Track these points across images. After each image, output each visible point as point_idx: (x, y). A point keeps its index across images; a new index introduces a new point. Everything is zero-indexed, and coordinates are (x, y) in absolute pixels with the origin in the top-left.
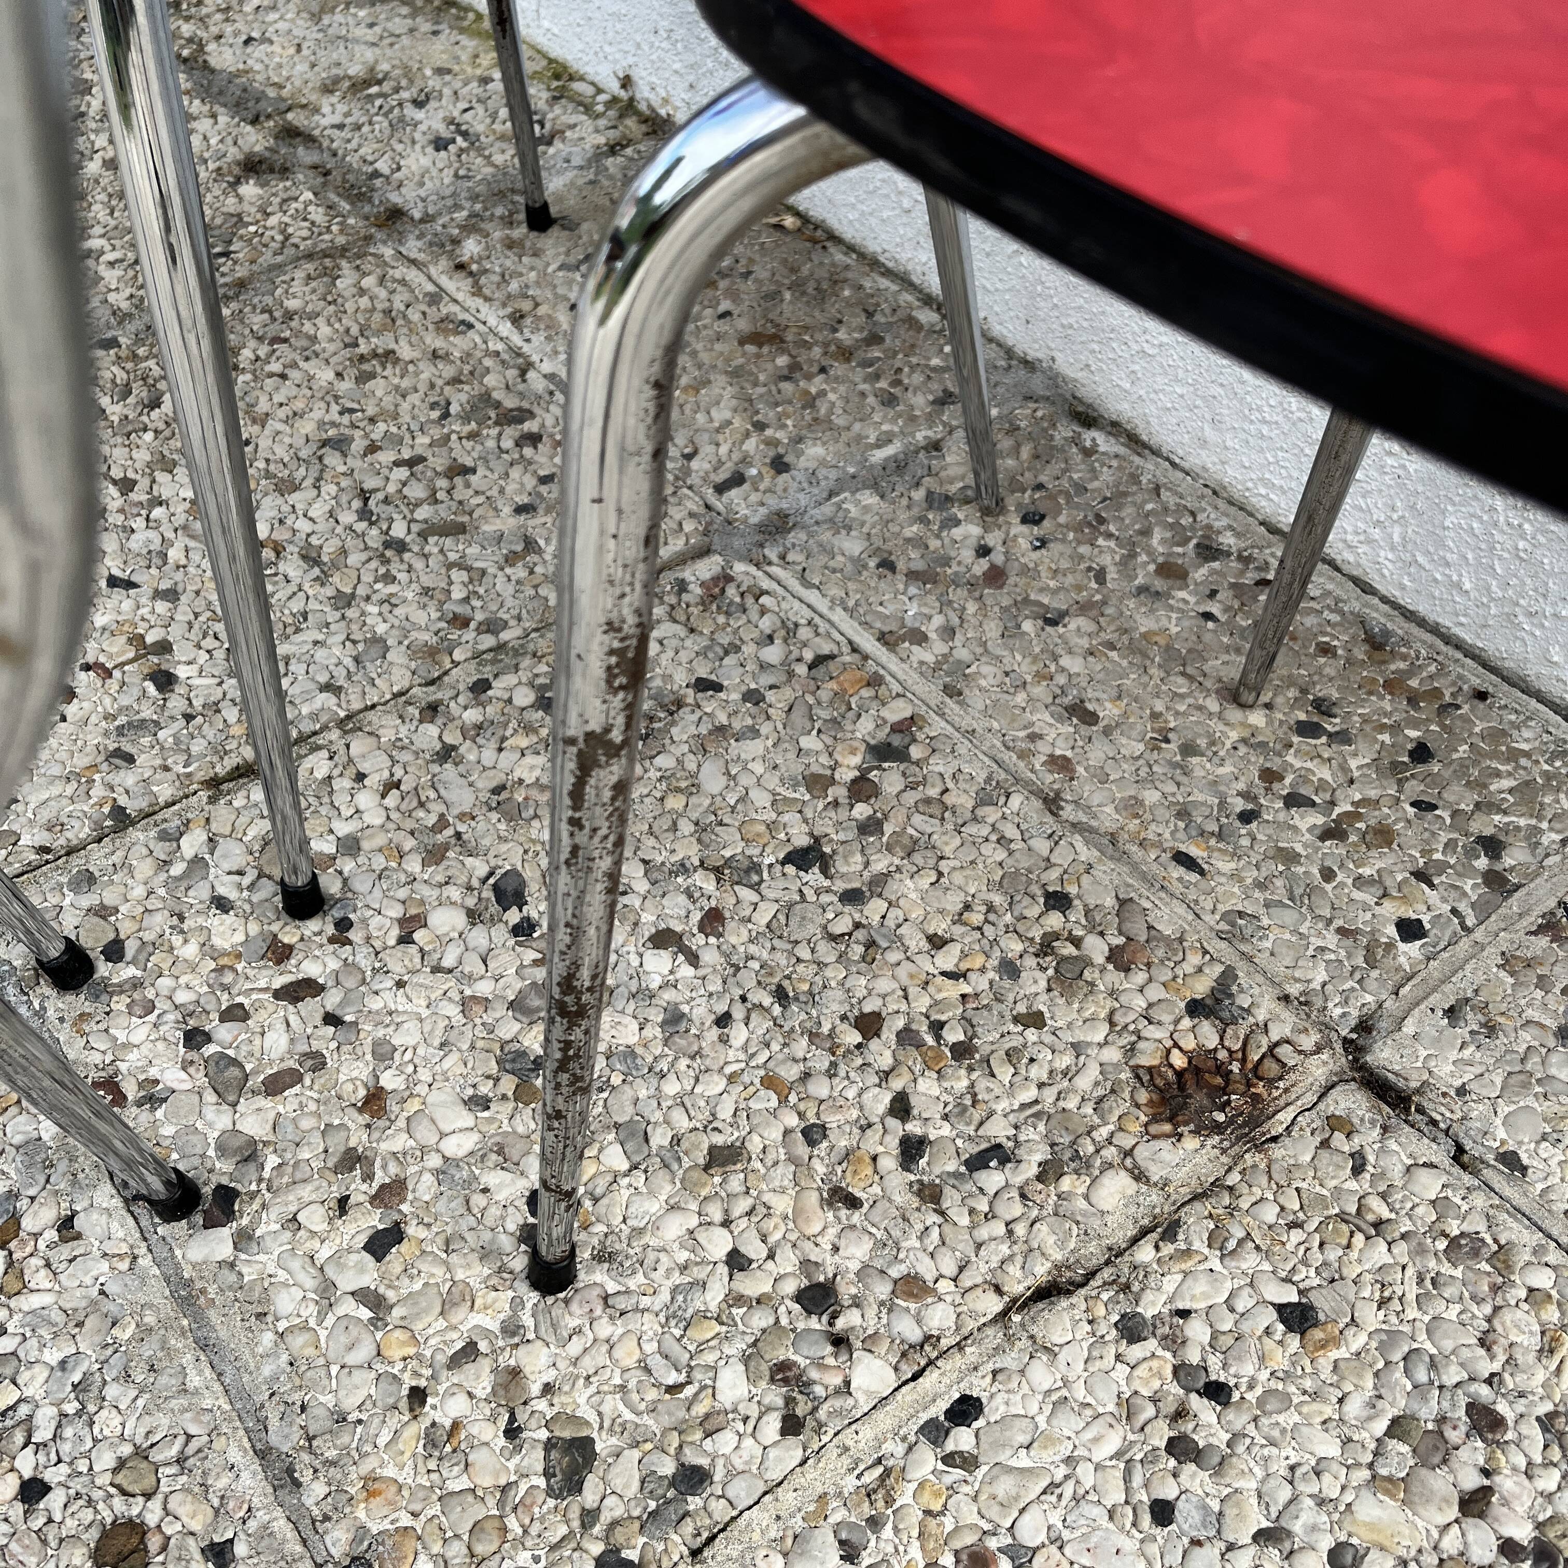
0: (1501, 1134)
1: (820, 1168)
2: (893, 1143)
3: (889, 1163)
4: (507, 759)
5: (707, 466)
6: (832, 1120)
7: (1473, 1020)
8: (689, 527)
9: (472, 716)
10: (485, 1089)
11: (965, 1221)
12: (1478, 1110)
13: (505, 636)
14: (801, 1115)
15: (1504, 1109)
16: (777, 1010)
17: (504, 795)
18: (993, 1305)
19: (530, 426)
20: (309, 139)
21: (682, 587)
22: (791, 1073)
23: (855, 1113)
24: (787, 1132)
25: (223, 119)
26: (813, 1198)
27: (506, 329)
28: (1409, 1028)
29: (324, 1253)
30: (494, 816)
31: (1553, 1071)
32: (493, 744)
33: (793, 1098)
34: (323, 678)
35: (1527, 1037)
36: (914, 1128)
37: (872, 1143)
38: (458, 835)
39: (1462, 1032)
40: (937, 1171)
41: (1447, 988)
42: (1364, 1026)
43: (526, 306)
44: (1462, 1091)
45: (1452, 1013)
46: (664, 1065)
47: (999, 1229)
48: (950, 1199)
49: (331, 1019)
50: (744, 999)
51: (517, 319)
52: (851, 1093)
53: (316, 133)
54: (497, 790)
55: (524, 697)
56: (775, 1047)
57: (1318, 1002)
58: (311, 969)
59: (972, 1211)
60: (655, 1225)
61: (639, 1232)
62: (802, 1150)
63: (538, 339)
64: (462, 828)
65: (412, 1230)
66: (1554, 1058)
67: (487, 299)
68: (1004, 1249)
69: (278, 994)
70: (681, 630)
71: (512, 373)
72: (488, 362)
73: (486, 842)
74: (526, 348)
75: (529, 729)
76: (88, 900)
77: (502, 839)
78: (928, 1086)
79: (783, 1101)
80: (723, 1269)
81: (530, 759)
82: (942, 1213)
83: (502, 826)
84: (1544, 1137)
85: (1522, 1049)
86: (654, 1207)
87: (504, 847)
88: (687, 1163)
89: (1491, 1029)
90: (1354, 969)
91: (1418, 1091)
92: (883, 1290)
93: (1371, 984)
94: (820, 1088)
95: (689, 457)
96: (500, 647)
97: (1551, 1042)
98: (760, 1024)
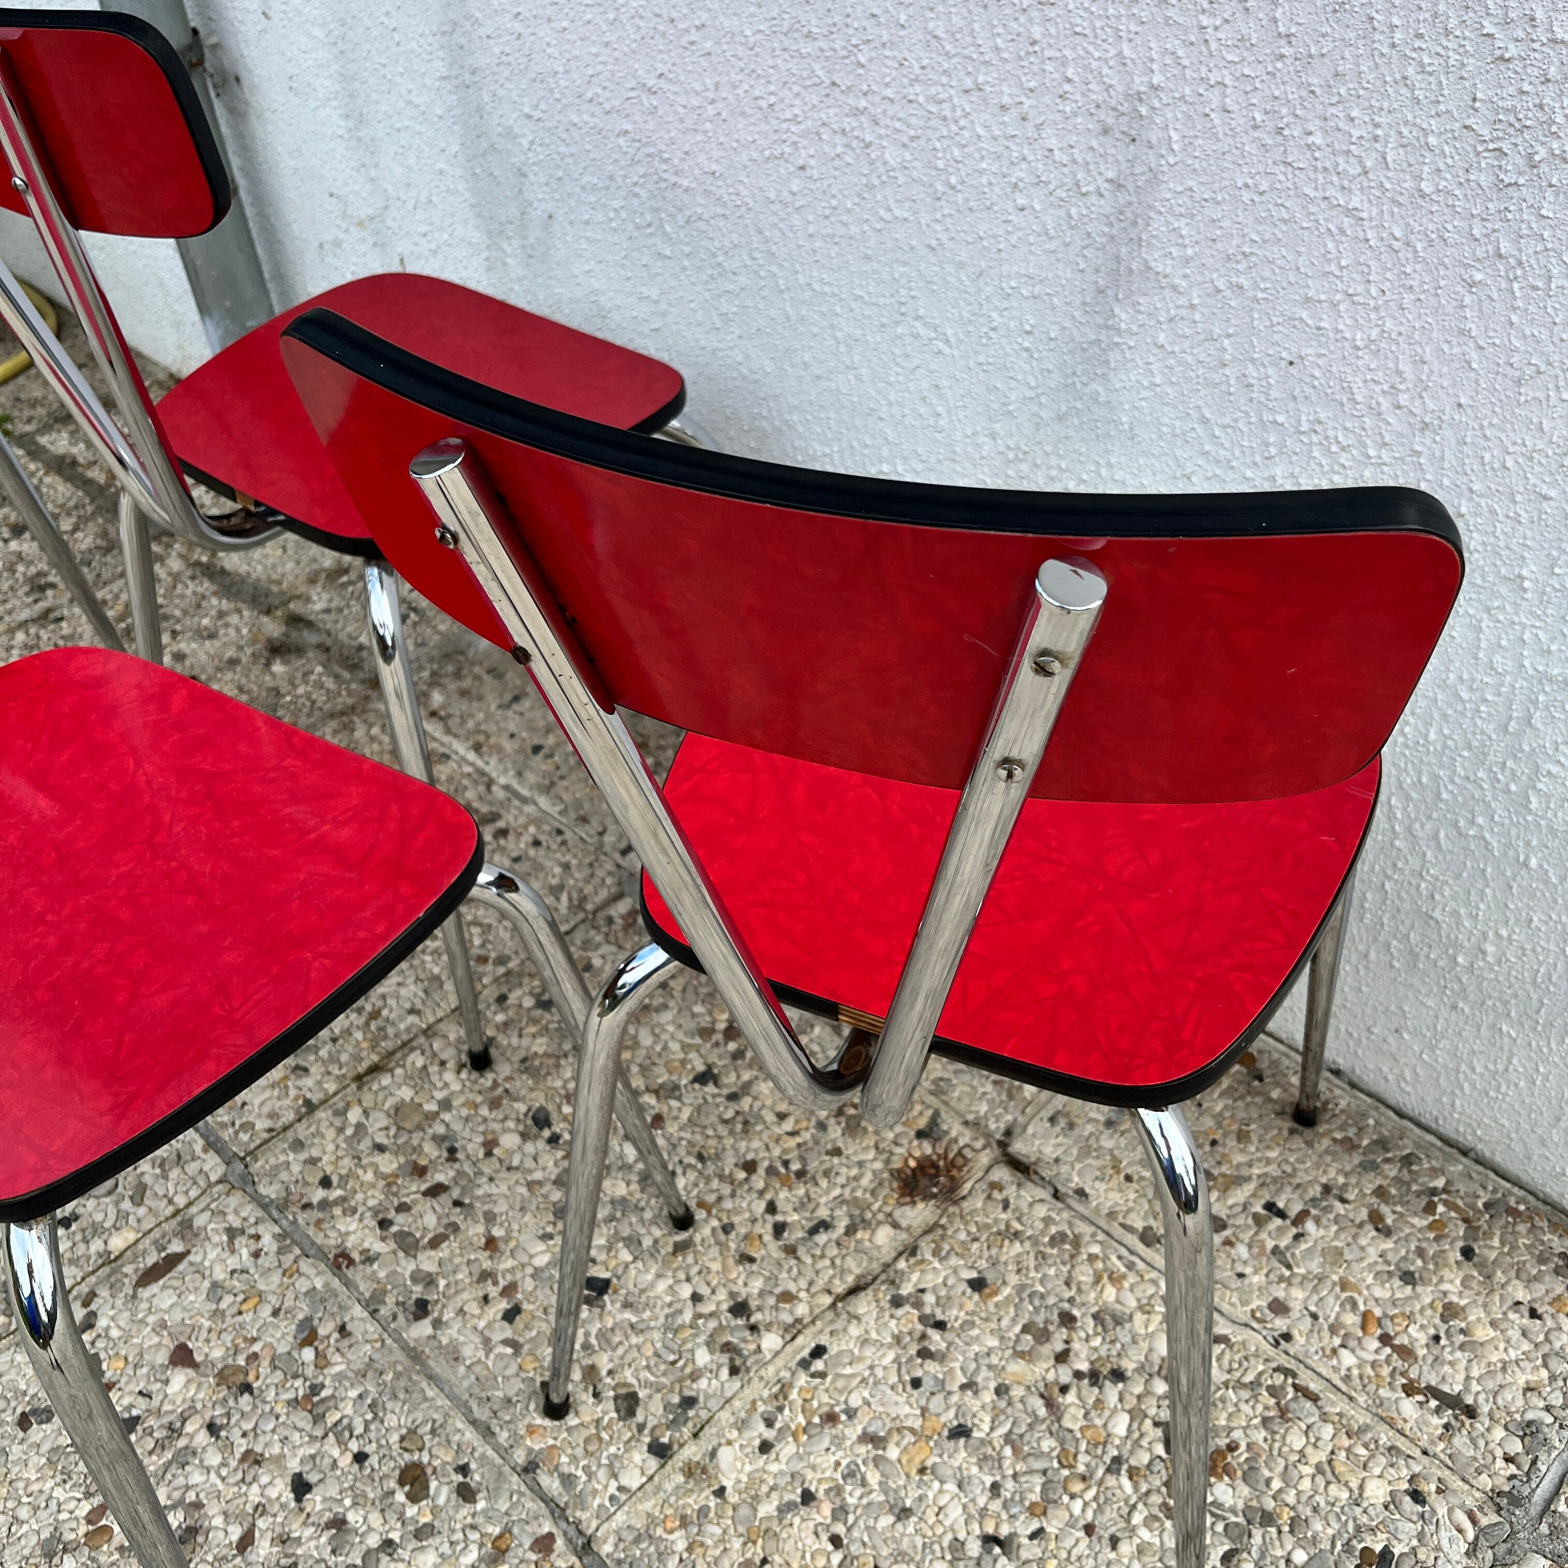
0: (1076, 1179)
1: (733, 1245)
2: (769, 1227)
3: (768, 1238)
4: (525, 1042)
5: (613, 839)
6: (736, 1220)
7: (1062, 1122)
8: (609, 881)
9: (500, 1018)
10: (549, 1229)
11: (809, 1261)
12: (1064, 1169)
13: (511, 965)
14: (720, 1220)
15: (1078, 1166)
16: (700, 1166)
17: (528, 1064)
18: (827, 1300)
19: (501, 824)
20: (310, 624)
21: (610, 921)
22: (711, 1198)
23: (747, 1215)
24: (714, 1230)
25: (246, 613)
26: (731, 1261)
27: (471, 756)
28: (1030, 1130)
29: (481, 1324)
30: (524, 1077)
31: (1102, 1143)
32: (516, 1033)
33: (714, 1212)
34: (408, 1006)
35: (1089, 1128)
36: (779, 1218)
37: (758, 1229)
38: (506, 1091)
39: (1057, 1129)
40: (793, 1237)
41: (1050, 1106)
42: (1008, 1133)
43: (481, 738)
44: (1057, 1160)
45: (1052, 1120)
46: (643, 1204)
47: (827, 1262)
48: (801, 1251)
49: (457, 1203)
50: (681, 1162)
51: (477, 748)
52: (744, 1205)
53: (312, 618)
54: (524, 1060)
55: (528, 1002)
56: (701, 1185)
57: (983, 1123)
58: (440, 1178)
59: (813, 1256)
60: (652, 1286)
61: (643, 1291)
62: (722, 1237)
63: (493, 761)
64: (507, 1086)
65: (525, 1306)
66: (1103, 1137)
67: (456, 736)
68: (831, 1272)
69: (426, 1194)
70: (614, 949)
71: (482, 788)
72: (465, 782)
73: (523, 1092)
74: (487, 769)
75: (535, 1021)
76: (303, 1156)
77: (532, 1090)
78: (783, 1194)
79: (709, 1213)
80: (690, 1303)
81: (539, 1040)
82: (797, 1258)
83: (530, 1082)
84: (1097, 1178)
85: (1086, 1134)
86: (650, 1277)
87: (534, 1095)
88: (663, 1252)
89: (1071, 1126)
90: (1002, 1102)
91: (1035, 1163)
92: (772, 1301)
93: (1011, 1109)
94: (728, 1204)
95: (601, 834)
96: (508, 973)
97: (1101, 1128)
98: (692, 1175)
